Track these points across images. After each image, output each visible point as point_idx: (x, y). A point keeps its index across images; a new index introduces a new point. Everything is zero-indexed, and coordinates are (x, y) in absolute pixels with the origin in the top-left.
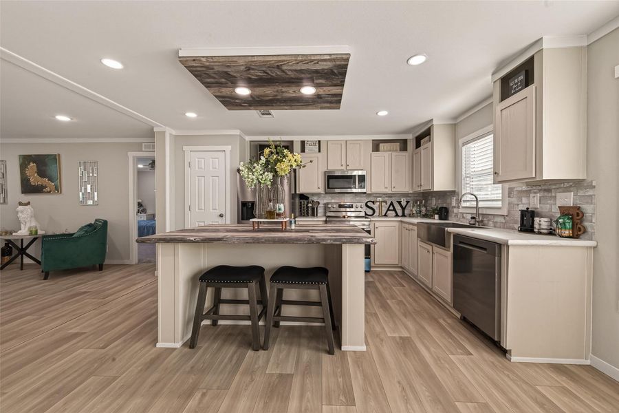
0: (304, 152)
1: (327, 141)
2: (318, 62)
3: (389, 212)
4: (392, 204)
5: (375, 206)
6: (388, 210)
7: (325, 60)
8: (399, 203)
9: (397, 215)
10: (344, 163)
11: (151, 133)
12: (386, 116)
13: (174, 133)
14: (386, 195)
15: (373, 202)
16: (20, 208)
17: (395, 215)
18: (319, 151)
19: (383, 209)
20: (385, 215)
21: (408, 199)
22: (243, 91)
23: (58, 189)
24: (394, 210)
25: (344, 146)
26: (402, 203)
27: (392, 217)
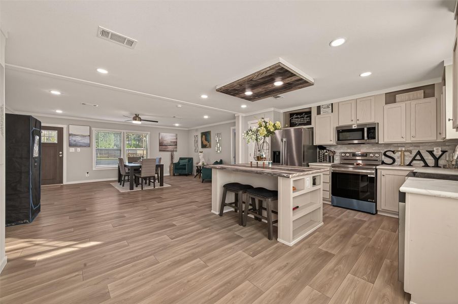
0: (320, 114)
1: (339, 103)
2: (266, 72)
3: (414, 162)
4: (419, 153)
5: (395, 156)
6: (414, 159)
7: (268, 70)
8: (431, 153)
9: (426, 165)
10: (353, 118)
11: (234, 117)
12: (371, 75)
13: (244, 115)
14: (412, 144)
15: (393, 152)
16: (200, 154)
17: (424, 165)
18: (332, 112)
19: (406, 158)
20: (410, 165)
21: (445, 148)
22: (249, 93)
23: (210, 146)
24: (423, 159)
25: (353, 105)
26: (435, 153)
27: (419, 167)
